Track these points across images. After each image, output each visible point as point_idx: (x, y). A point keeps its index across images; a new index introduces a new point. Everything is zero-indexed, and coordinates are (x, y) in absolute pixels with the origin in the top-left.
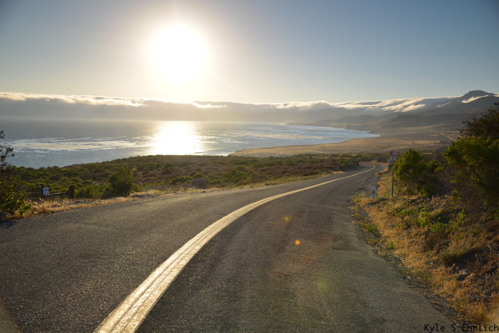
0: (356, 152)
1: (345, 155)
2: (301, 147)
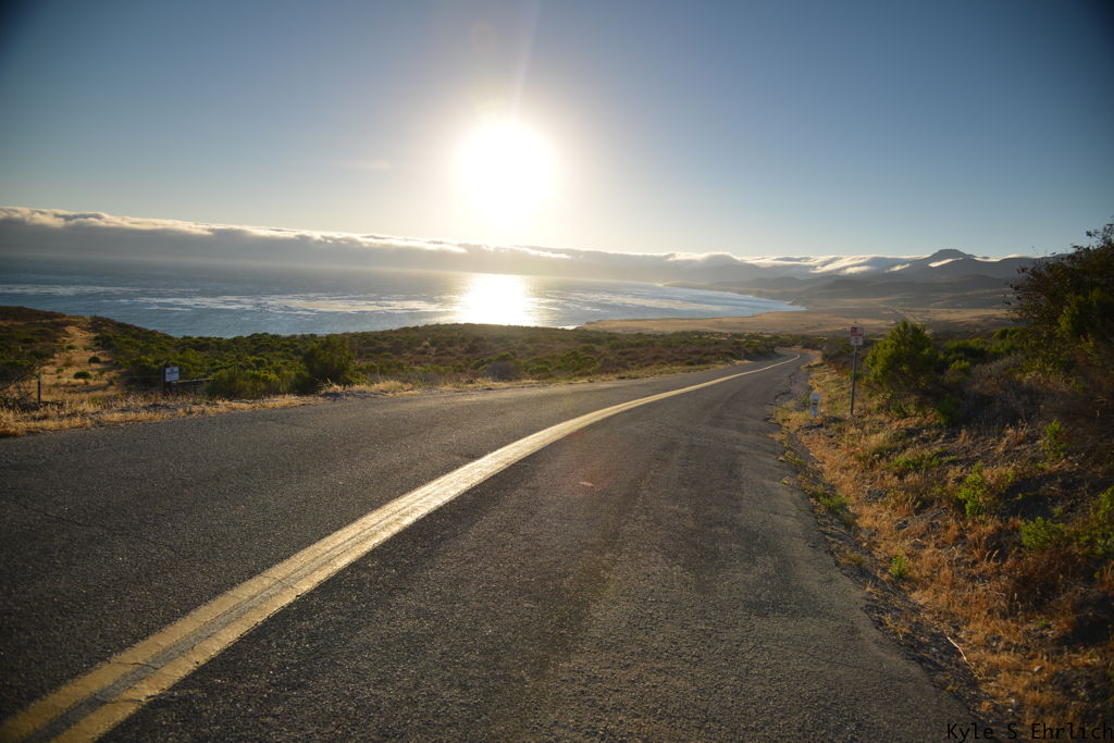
0: (770, 332)
1: (753, 336)
2: (686, 321)
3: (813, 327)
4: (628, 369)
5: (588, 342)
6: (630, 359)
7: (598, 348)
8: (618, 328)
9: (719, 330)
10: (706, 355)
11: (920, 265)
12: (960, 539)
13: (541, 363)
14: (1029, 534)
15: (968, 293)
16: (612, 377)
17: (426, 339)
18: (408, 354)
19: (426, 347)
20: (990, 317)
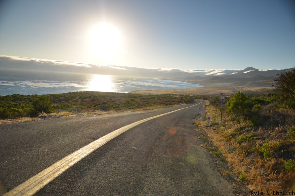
0: (193, 94)
1: (187, 96)
2: (165, 91)
3: (206, 93)
4: (146, 107)
5: (132, 98)
6: (147, 103)
7: (136, 100)
8: (142, 93)
9: (176, 94)
10: (172, 102)
11: (241, 72)
12: (263, 166)
13: (117, 105)
14: (288, 165)
15: (257, 82)
16: (141, 109)
17: (77, 96)
18: (71, 102)
19: (77, 99)
20: (264, 89)
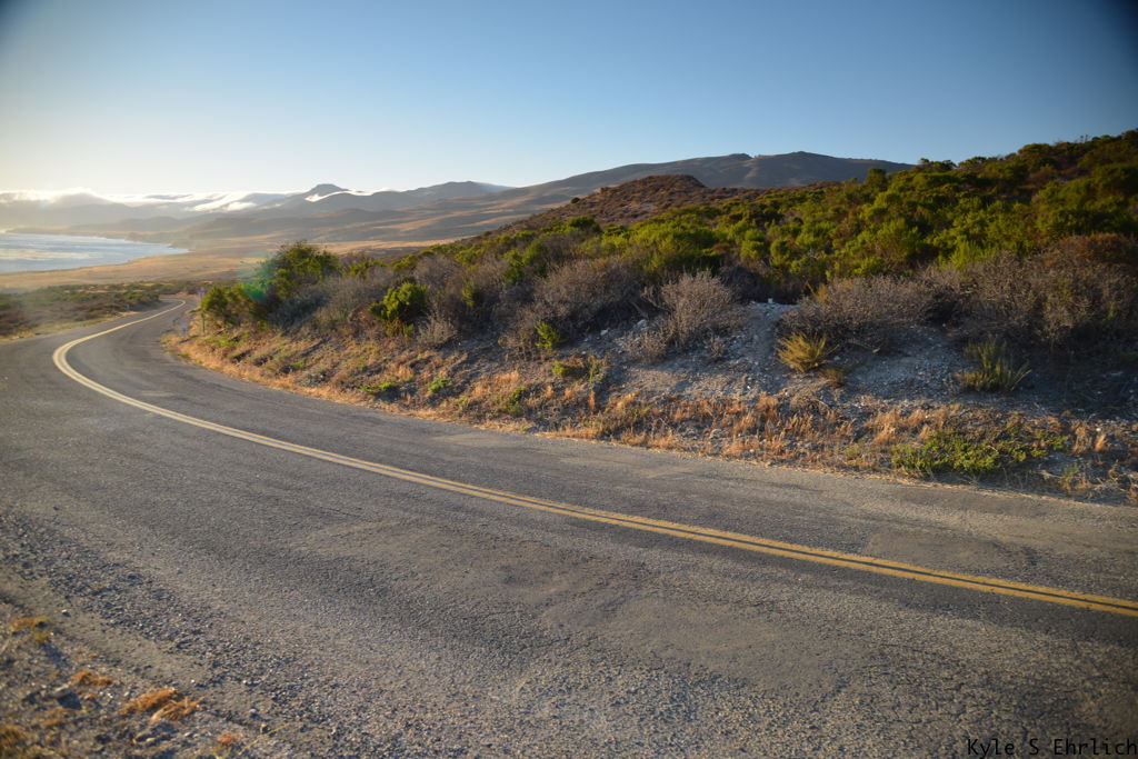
0: (152, 279)
1: (134, 286)
11: (299, 199)
